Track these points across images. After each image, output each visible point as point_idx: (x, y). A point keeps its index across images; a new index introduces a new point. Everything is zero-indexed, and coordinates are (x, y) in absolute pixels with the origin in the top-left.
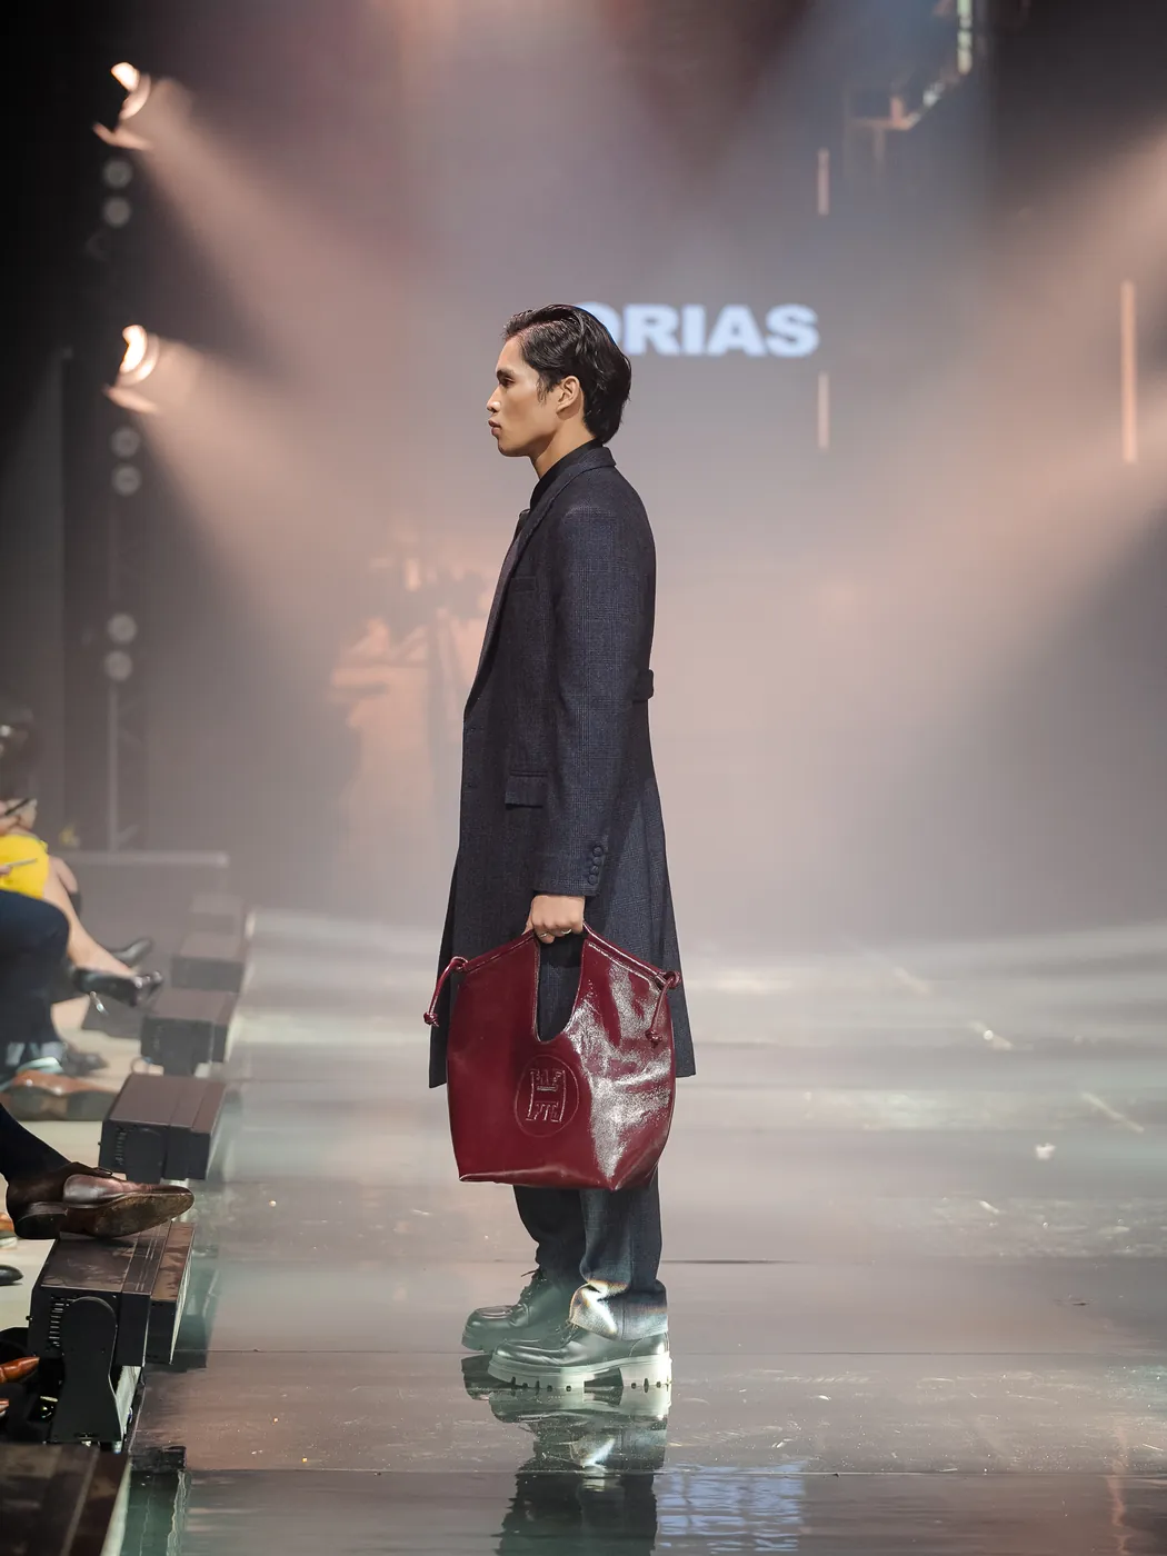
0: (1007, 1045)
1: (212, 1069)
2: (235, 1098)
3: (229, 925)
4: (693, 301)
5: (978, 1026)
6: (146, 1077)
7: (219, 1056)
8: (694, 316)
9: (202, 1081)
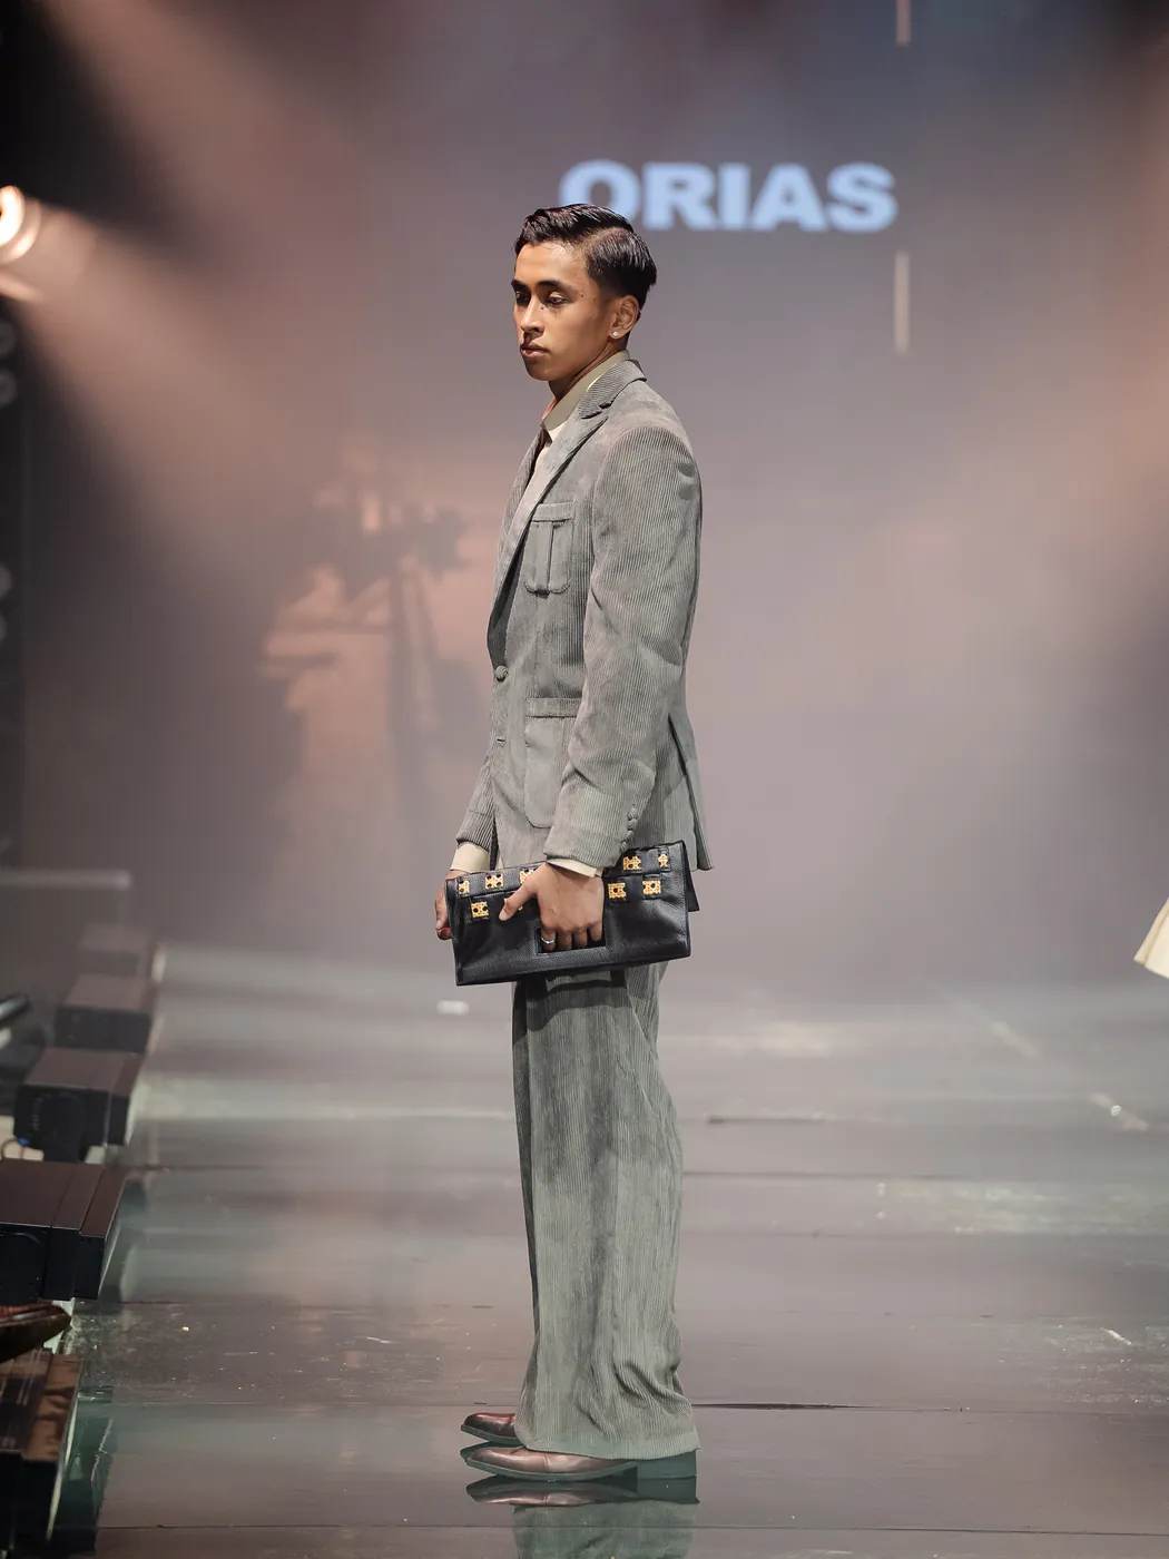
0: (1142, 1125)
1: (107, 1151)
2: (136, 1193)
3: (131, 966)
4: (734, 158)
5: (1102, 1100)
6: (21, 1163)
7: (117, 1137)
8: (735, 179)
9: (94, 1166)
